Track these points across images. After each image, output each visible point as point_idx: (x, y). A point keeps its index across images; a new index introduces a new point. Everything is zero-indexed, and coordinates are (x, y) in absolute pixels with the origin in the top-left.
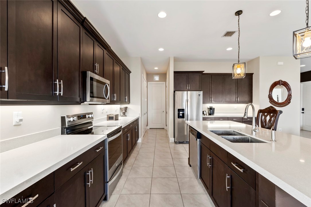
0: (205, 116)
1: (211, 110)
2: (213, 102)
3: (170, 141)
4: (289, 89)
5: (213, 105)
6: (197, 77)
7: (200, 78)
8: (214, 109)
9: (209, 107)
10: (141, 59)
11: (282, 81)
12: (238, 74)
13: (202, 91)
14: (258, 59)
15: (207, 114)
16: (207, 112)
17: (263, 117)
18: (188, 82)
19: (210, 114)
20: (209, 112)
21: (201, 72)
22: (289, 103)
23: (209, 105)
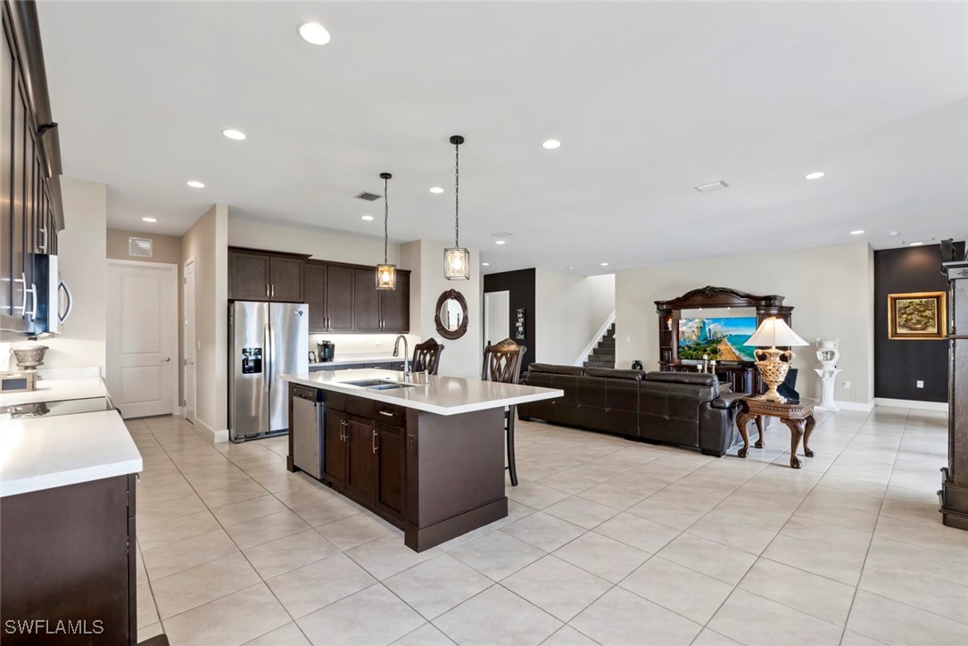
0: (313, 365)
1: (327, 350)
2: (330, 329)
3: (217, 440)
4: (464, 307)
5: (332, 338)
6: (294, 268)
7: (302, 270)
8: (333, 346)
9: (321, 343)
10: (108, 187)
11: (455, 292)
12: (386, 284)
13: (307, 305)
14: (418, 243)
15: (317, 360)
16: (317, 354)
17: (422, 357)
18: (269, 279)
19: (324, 360)
20: (322, 354)
21: (303, 258)
22: (465, 331)
23: (320, 338)
